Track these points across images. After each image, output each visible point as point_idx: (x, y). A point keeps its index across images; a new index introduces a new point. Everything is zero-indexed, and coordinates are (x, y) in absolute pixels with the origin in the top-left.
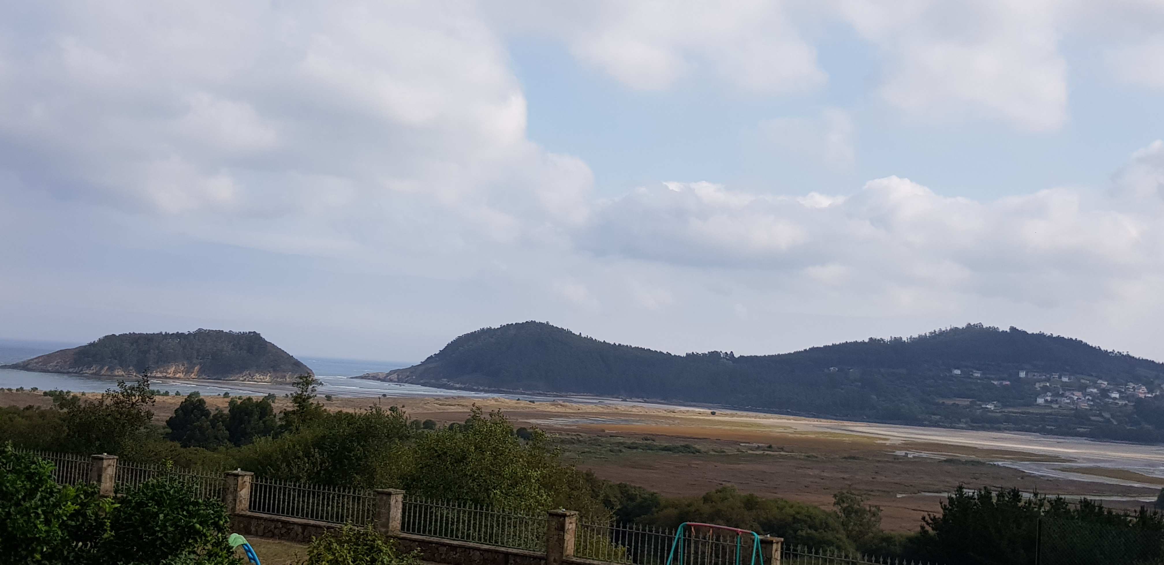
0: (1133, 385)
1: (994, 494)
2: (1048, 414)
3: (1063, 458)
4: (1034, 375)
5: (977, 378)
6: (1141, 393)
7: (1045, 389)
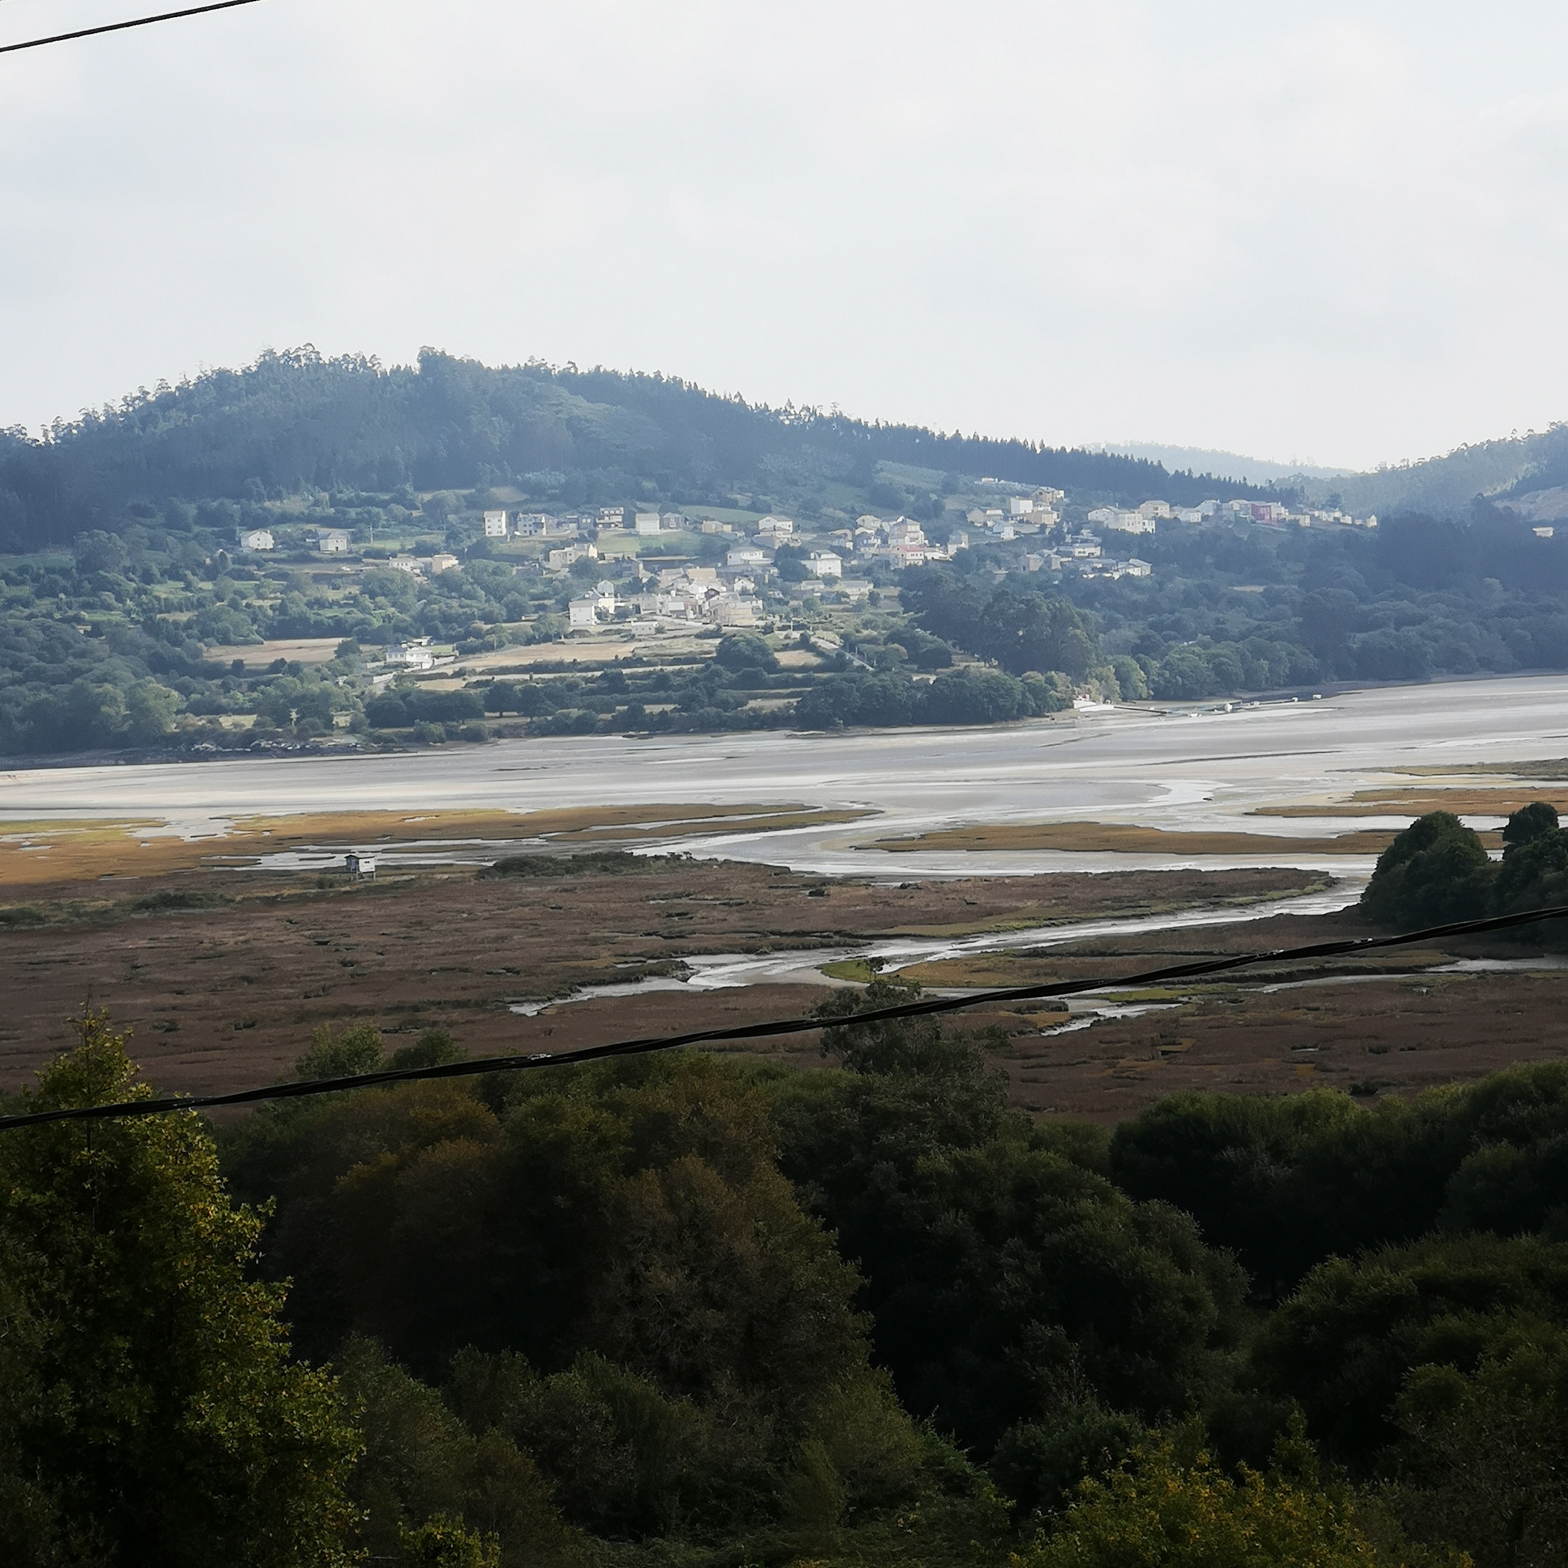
0: (878, 524)
2: (621, 661)
4: (540, 525)
5: (336, 557)
6: (911, 549)
7: (588, 572)
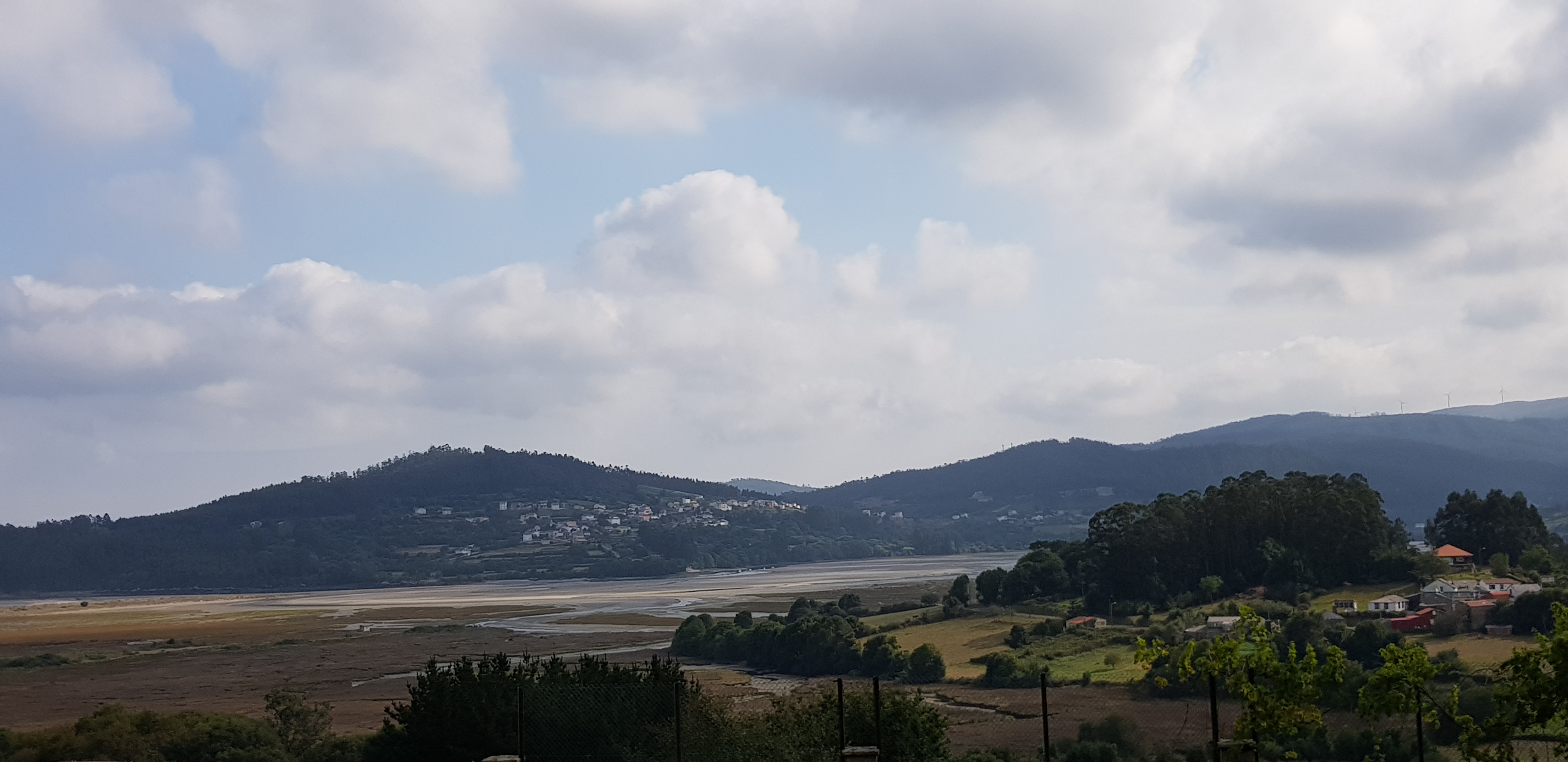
0: (636, 507)
1: (475, 665)
2: (538, 554)
3: (559, 607)
4: (518, 506)
5: (447, 517)
6: (645, 515)
7: (532, 522)
